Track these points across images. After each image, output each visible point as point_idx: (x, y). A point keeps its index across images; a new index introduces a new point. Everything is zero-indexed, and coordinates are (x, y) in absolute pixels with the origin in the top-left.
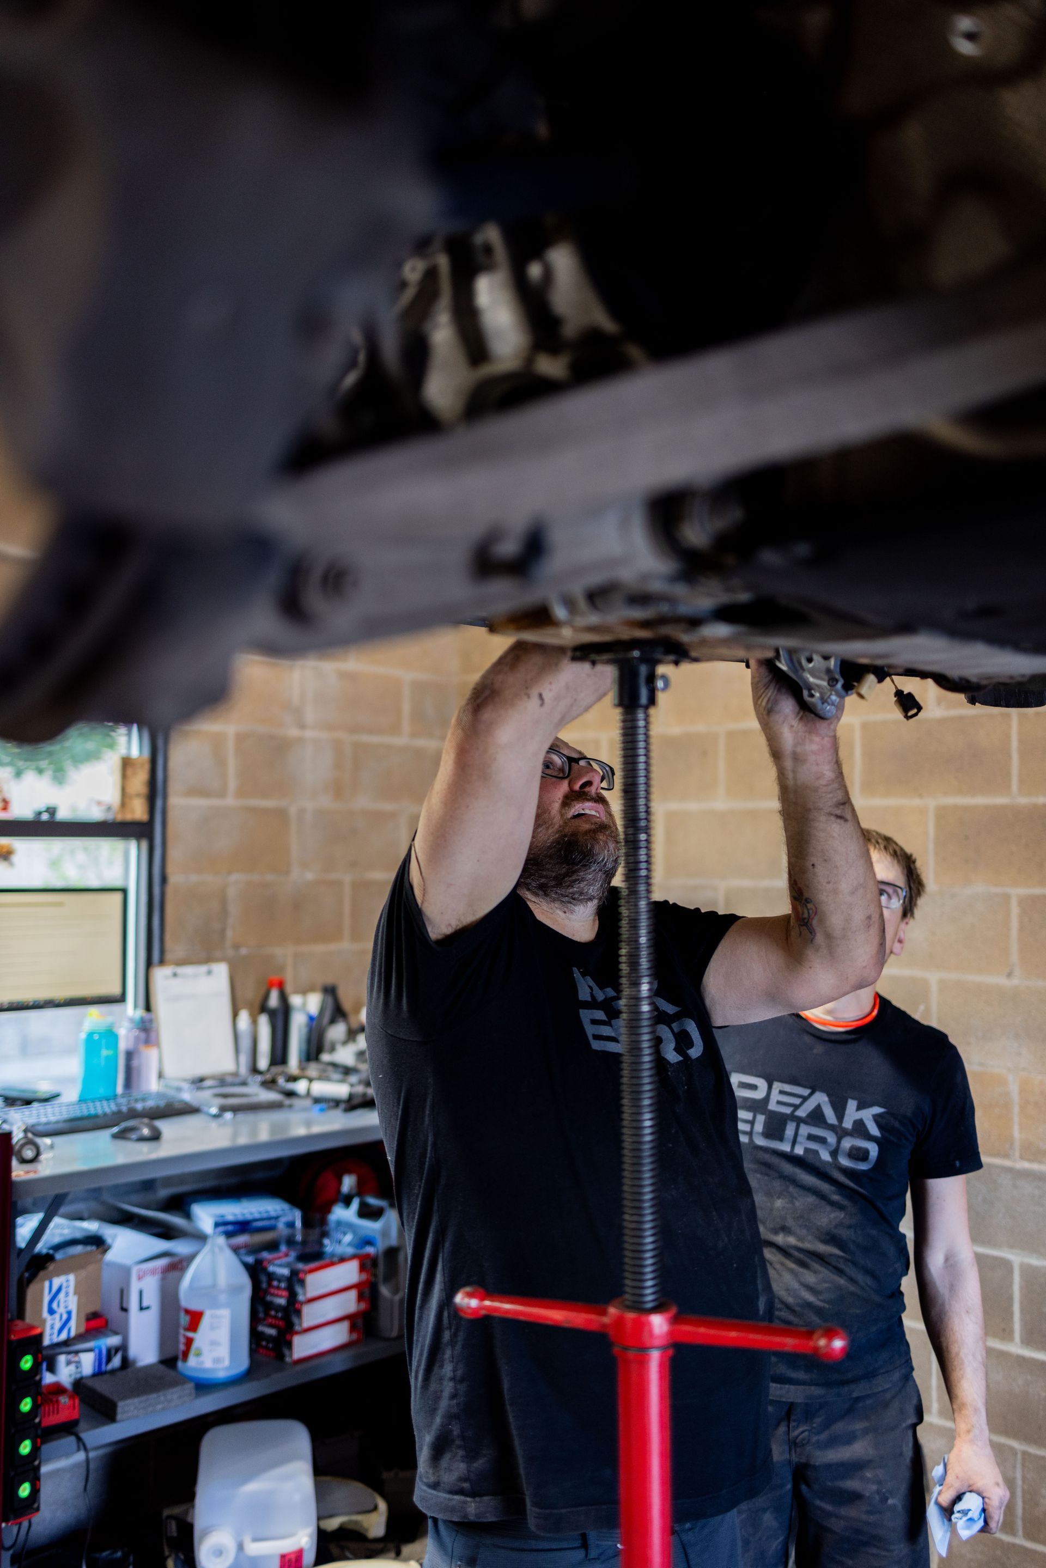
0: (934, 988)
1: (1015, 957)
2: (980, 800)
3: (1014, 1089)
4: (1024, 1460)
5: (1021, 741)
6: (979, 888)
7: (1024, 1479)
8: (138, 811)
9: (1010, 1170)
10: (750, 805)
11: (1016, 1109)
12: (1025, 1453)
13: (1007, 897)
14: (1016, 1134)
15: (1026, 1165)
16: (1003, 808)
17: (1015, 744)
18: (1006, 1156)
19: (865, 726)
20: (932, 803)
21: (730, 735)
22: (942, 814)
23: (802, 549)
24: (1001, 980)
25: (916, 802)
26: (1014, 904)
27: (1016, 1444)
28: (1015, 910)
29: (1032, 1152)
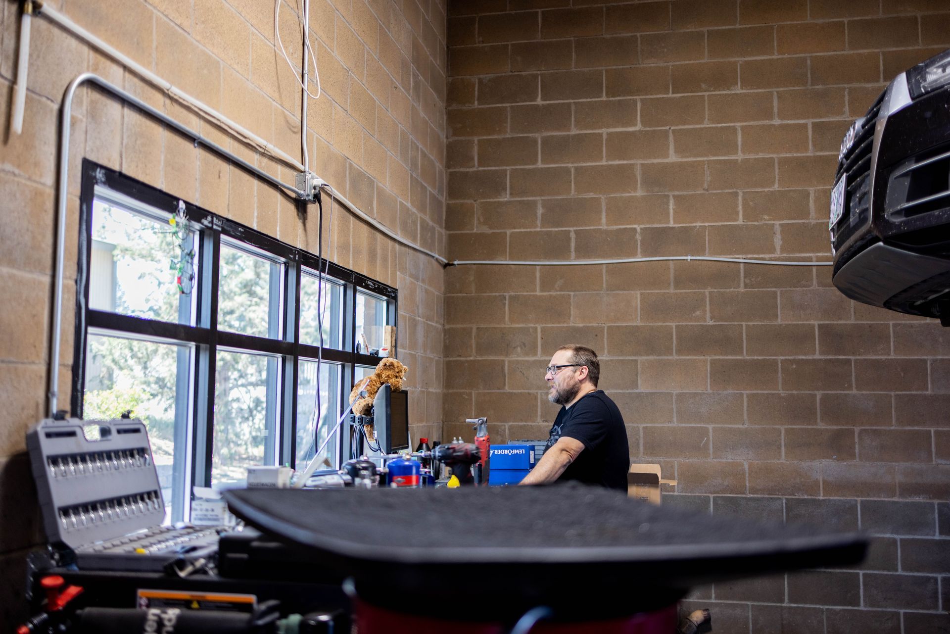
0: (711, 430)
1: (745, 417)
2: (730, 357)
3: (746, 467)
4: (752, 608)
5: (747, 335)
6: (730, 391)
7: (752, 615)
9: (745, 498)
10: (621, 358)
11: (747, 475)
12: (752, 605)
13: (742, 394)
14: (747, 485)
15: (752, 496)
16: (741, 360)
17: (744, 336)
18: (744, 493)
19: (677, 327)
20: (709, 358)
21: (609, 327)
22: (713, 362)
24: (741, 426)
25: (702, 357)
26: (745, 396)
27: (749, 603)
28: (745, 399)
29: (753, 490)
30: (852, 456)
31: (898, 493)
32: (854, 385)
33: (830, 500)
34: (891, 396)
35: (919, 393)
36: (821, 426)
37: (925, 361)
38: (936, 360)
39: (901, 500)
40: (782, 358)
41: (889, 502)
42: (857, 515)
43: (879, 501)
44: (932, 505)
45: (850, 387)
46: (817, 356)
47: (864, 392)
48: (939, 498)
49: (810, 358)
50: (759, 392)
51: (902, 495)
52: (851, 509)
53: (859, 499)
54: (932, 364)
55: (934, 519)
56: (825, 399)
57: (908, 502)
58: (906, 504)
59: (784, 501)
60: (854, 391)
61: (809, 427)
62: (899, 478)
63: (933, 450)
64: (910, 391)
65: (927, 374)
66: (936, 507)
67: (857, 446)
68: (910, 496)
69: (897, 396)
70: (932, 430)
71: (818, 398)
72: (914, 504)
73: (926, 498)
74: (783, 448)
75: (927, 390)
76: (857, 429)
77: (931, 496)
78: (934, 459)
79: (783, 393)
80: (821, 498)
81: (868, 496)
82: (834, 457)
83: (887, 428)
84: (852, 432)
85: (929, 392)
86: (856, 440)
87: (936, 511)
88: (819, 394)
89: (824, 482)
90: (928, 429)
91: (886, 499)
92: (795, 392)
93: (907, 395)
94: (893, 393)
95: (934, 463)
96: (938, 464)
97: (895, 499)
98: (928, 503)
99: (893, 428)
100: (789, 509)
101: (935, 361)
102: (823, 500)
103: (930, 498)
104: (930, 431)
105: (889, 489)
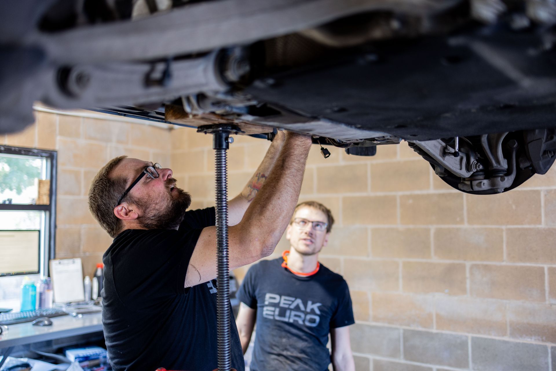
0: (342, 262)
1: (370, 250)
2: (358, 194)
3: (370, 297)
5: (372, 173)
6: (358, 226)
8: (45, 201)
9: (369, 326)
11: (371, 304)
13: (367, 229)
14: (371, 313)
15: (374, 324)
16: (366, 196)
17: (369, 174)
18: (368, 321)
19: (318, 168)
20: (341, 195)
22: (345, 199)
23: (271, 81)
24: (365, 258)
25: (336, 195)
26: (369, 231)
28: (370, 233)
29: (376, 319)
30: (464, 291)
31: (508, 332)
32: (466, 219)
33: (442, 334)
34: (502, 230)
35: (532, 226)
36: (435, 259)
37: (538, 192)
38: (551, 191)
39: (511, 340)
40: (400, 193)
41: (499, 341)
42: (467, 351)
43: (490, 339)
44: (545, 348)
45: (462, 221)
46: (432, 191)
47: (476, 226)
48: (552, 342)
49: (425, 192)
50: (382, 226)
51: (512, 335)
52: (463, 345)
53: (470, 335)
54: (545, 195)
55: (547, 363)
56: (439, 233)
57: (519, 343)
58: (517, 345)
59: (401, 332)
60: (466, 226)
61: (424, 260)
62: (510, 317)
63: (547, 288)
64: (522, 224)
65: (540, 206)
66: (549, 350)
67: (468, 282)
68: (521, 336)
69: (509, 230)
70: (546, 267)
71: (432, 232)
72: (525, 345)
73: (539, 340)
74: (401, 281)
75: (540, 223)
76: (468, 264)
77: (544, 338)
78: (547, 298)
79: (401, 227)
80: (434, 331)
81: (479, 332)
82: (447, 291)
83: (497, 263)
84: (463, 267)
85: (543, 226)
86: (468, 274)
87: (550, 355)
88: (433, 229)
89: (438, 315)
90: (541, 265)
91: (497, 338)
92: (411, 226)
93: (519, 229)
94: (504, 227)
95: (547, 302)
96: (551, 305)
97: (506, 338)
98: (540, 345)
99: (504, 264)
100: (406, 340)
101: (548, 192)
102: (437, 334)
103: (543, 341)
104: (543, 269)
105: (501, 328)
